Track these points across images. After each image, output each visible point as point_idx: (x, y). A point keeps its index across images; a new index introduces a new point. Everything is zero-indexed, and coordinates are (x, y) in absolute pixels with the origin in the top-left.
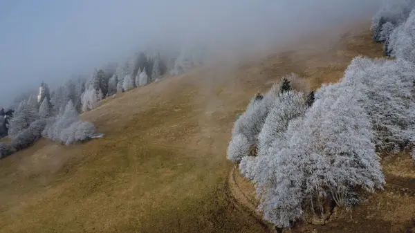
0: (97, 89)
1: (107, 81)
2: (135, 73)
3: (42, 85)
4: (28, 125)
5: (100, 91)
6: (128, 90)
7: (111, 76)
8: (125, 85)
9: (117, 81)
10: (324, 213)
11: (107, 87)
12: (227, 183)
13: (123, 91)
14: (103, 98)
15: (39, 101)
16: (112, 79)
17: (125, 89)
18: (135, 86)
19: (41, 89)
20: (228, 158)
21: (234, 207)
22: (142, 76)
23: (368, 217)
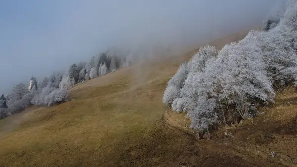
0: (72, 78)
1: (78, 72)
2: (99, 66)
3: (32, 79)
4: (21, 98)
5: (73, 79)
6: (93, 78)
7: (81, 69)
8: (91, 75)
9: (85, 72)
10: (233, 124)
11: (78, 76)
12: (163, 117)
13: (90, 79)
14: (75, 84)
15: (29, 90)
16: (82, 72)
17: (91, 77)
18: (98, 75)
19: (31, 81)
20: (164, 102)
21: (168, 128)
22: (103, 68)
23: (264, 121)
